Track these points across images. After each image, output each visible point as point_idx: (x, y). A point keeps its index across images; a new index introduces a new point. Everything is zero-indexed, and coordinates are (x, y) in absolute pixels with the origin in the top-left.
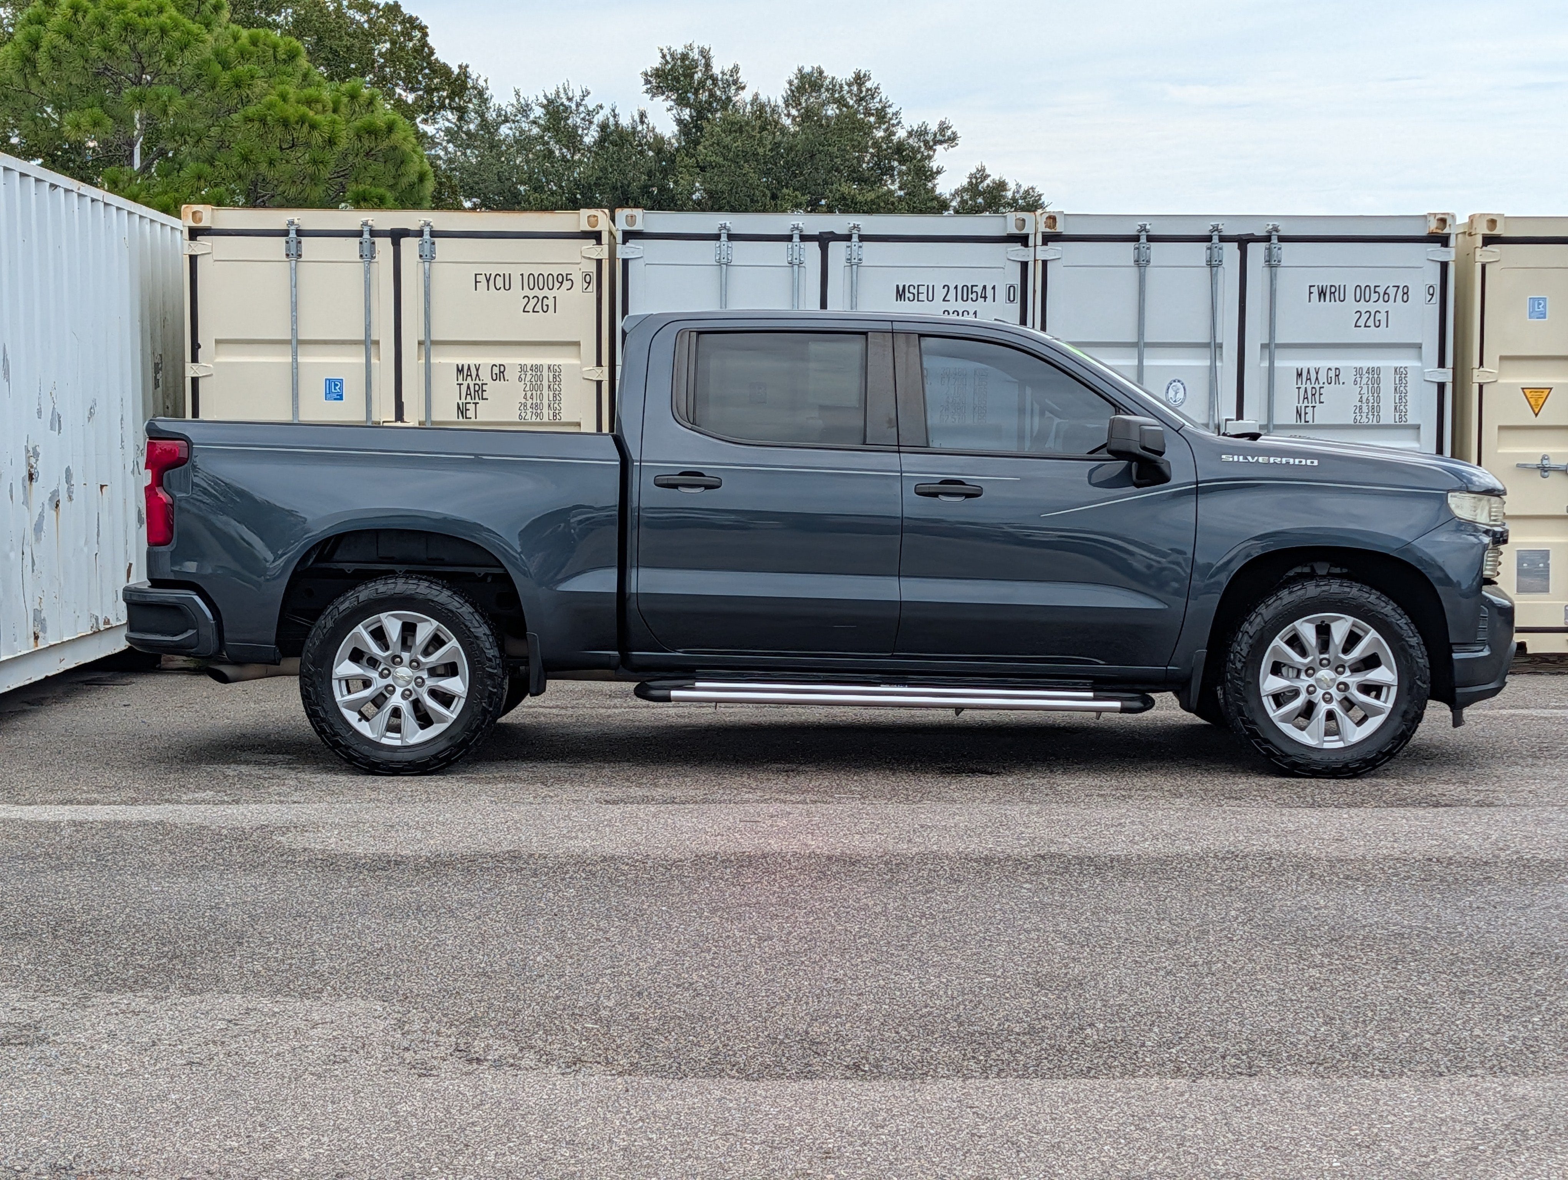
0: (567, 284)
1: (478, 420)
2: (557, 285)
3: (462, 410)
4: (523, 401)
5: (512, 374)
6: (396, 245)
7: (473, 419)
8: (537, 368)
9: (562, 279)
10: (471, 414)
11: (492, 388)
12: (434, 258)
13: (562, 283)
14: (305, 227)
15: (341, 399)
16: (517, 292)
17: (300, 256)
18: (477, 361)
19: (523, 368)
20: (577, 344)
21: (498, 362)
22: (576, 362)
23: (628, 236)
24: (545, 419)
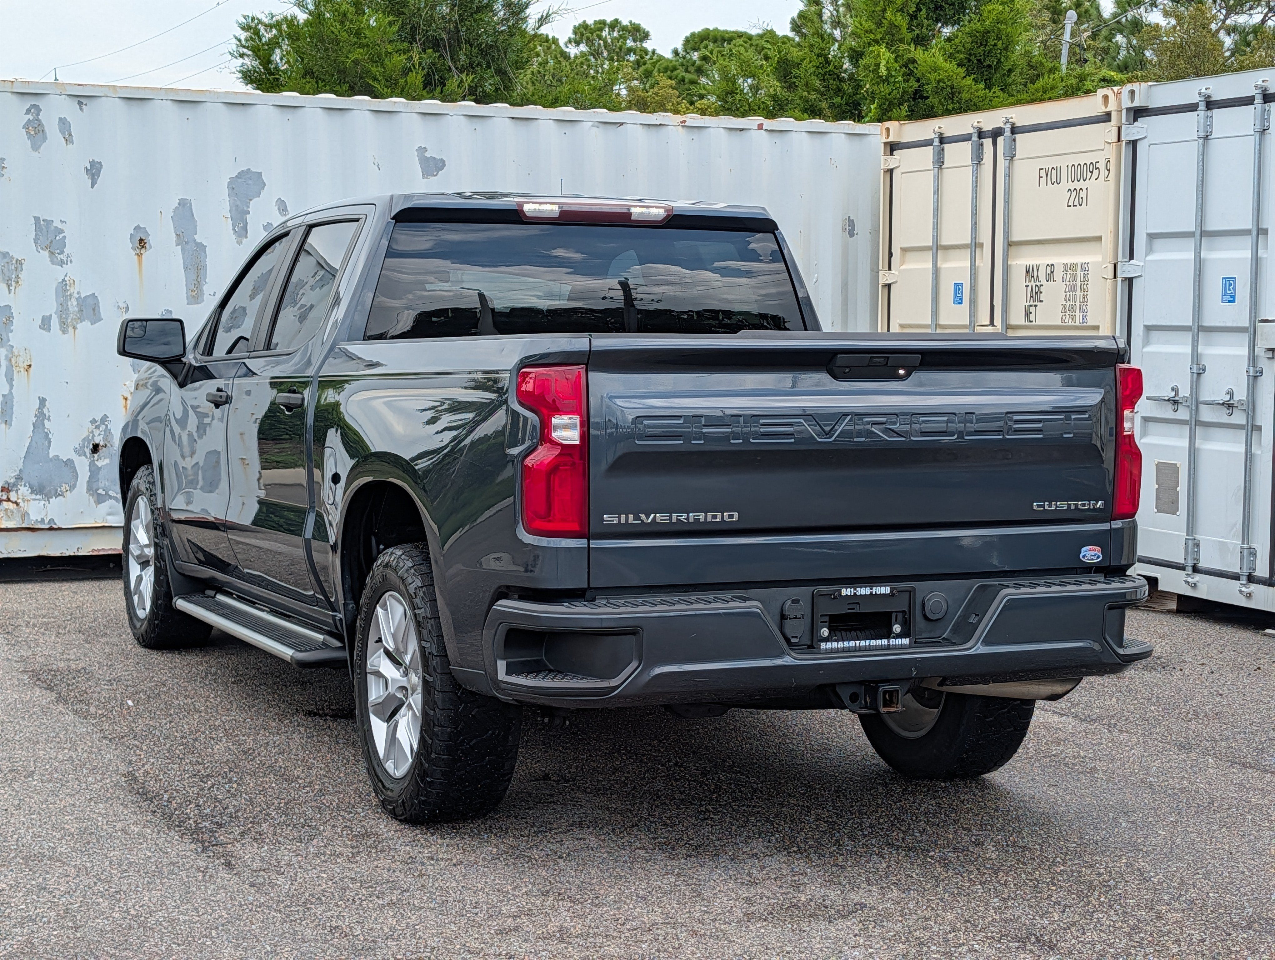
0: (1096, 172)
1: (1038, 323)
2: (1089, 174)
3: (1027, 314)
4: (1064, 303)
5: (1058, 274)
6: (995, 144)
7: (1034, 323)
8: (1073, 266)
9: (1093, 167)
10: (1032, 317)
11: (1047, 288)
12: (1015, 155)
13: (1092, 172)
14: (947, 134)
15: (961, 303)
16: (1066, 184)
17: (943, 162)
18: (1038, 263)
19: (1065, 265)
20: (1099, 239)
21: (1050, 263)
22: (1099, 258)
23: (1138, 113)
24: (1077, 323)
